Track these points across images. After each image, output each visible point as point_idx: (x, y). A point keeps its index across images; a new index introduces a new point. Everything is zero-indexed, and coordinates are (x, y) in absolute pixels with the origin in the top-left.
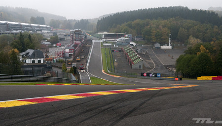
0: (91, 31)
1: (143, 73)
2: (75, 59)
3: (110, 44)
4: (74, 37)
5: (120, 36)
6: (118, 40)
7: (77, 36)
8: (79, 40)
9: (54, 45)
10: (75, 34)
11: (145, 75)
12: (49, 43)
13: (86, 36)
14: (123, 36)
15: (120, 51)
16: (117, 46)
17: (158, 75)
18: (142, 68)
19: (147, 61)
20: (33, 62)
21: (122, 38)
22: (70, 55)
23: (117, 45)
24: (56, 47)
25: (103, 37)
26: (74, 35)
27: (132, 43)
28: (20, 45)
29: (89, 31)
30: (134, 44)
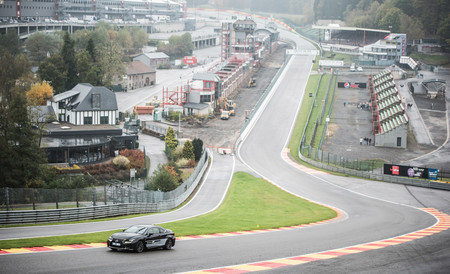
0: (300, 17)
1: (391, 166)
2: (217, 110)
3: (340, 63)
4: (233, 41)
5: (372, 37)
6: (367, 49)
7: (242, 35)
8: (247, 50)
9: (178, 62)
10: (236, 30)
11: (395, 170)
12: (162, 55)
13: (273, 37)
14: (382, 36)
15: (362, 86)
16: (360, 69)
17: (431, 174)
18: (404, 144)
19: (433, 120)
20: (88, 121)
21: (379, 44)
22: (205, 99)
23: (363, 63)
24: (181, 67)
25: (327, 38)
26: (233, 34)
27: (404, 60)
28: (62, 70)
29: (293, 17)
30: (413, 64)
